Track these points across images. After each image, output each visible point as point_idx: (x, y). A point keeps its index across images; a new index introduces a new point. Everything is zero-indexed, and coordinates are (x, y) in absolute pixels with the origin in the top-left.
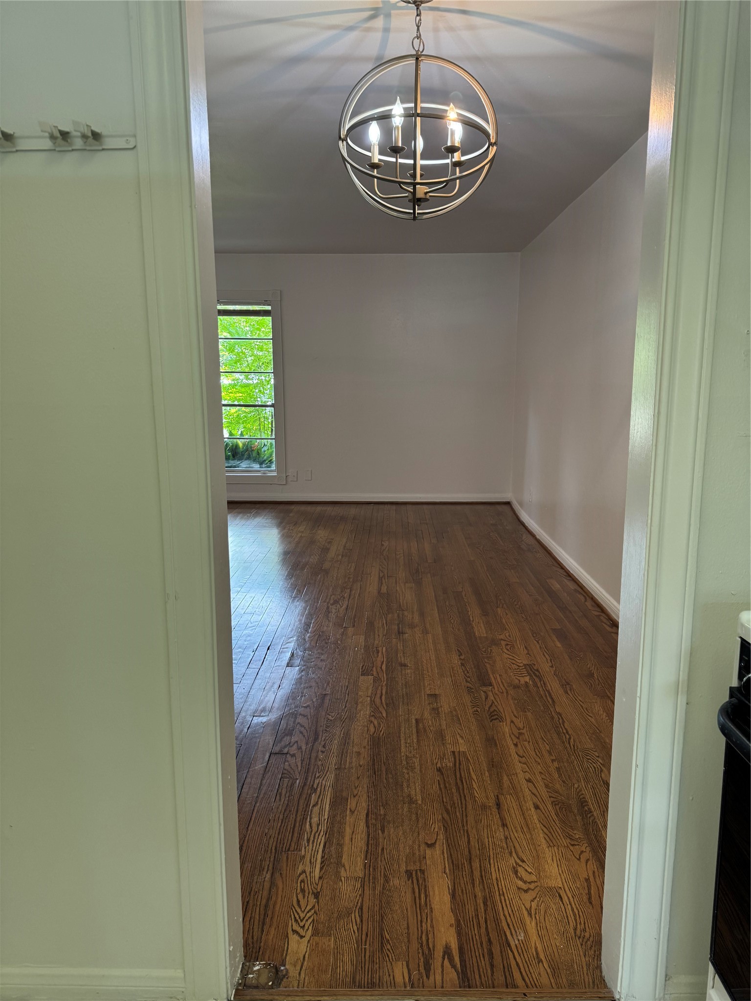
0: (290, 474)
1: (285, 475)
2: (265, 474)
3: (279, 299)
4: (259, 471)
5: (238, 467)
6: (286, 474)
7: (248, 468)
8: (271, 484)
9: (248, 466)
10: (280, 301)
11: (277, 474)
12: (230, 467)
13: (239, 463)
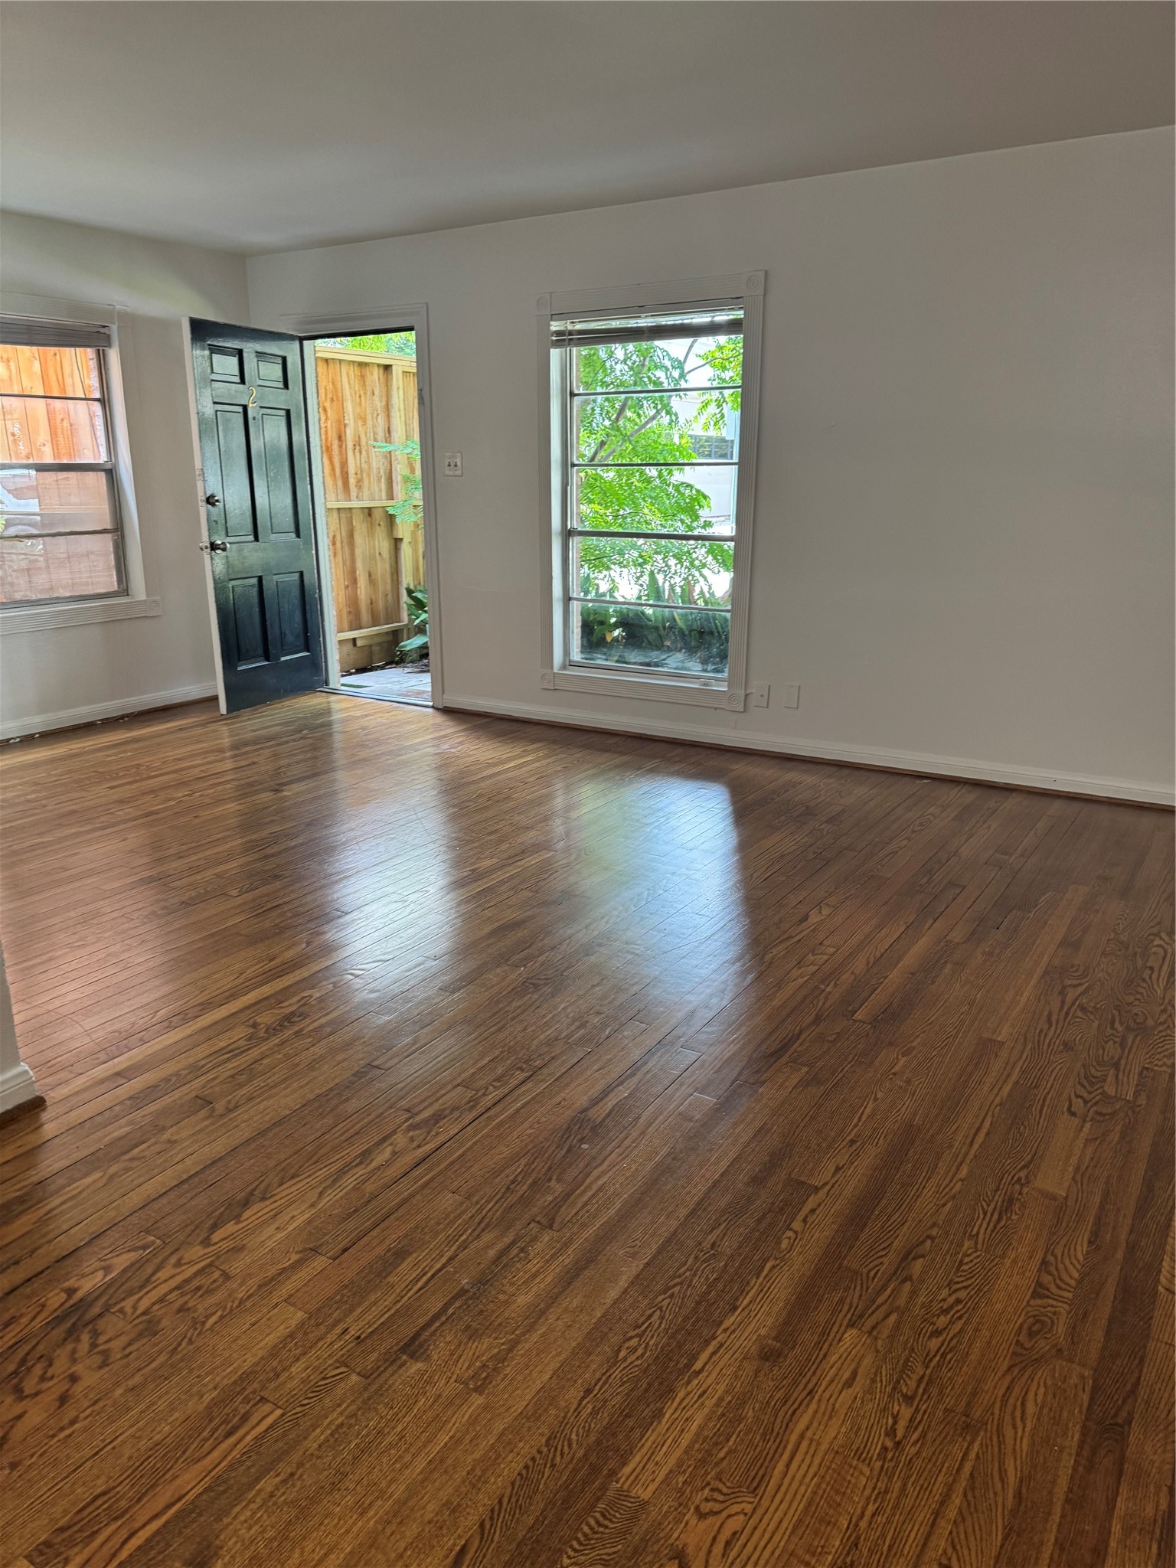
0: (754, 691)
1: (743, 691)
2: (707, 685)
3: (761, 291)
4: (698, 678)
5: (662, 666)
6: (746, 690)
7: (680, 669)
8: (716, 709)
9: (680, 665)
10: (764, 295)
11: (729, 686)
12: (648, 665)
13: (664, 657)
